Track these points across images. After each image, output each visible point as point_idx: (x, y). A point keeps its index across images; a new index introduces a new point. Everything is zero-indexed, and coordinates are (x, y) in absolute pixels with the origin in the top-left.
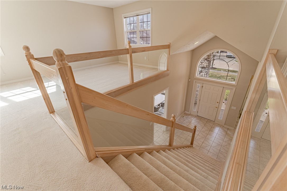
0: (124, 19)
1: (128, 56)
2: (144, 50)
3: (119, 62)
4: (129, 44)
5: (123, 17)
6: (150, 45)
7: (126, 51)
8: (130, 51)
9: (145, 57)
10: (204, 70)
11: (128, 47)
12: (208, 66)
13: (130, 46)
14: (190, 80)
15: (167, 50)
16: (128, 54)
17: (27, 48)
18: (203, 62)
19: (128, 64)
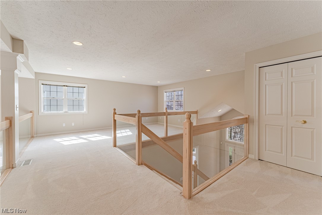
0: (165, 93)
1: (165, 117)
2: (176, 114)
3: (158, 123)
4: (166, 109)
5: (164, 92)
6: (183, 111)
7: (164, 114)
8: (166, 114)
9: (179, 120)
10: (237, 135)
11: (165, 111)
12: (240, 131)
13: (167, 111)
14: (221, 143)
15: (195, 115)
16: (165, 115)
17: (115, 110)
18: (235, 127)
19: (164, 125)
